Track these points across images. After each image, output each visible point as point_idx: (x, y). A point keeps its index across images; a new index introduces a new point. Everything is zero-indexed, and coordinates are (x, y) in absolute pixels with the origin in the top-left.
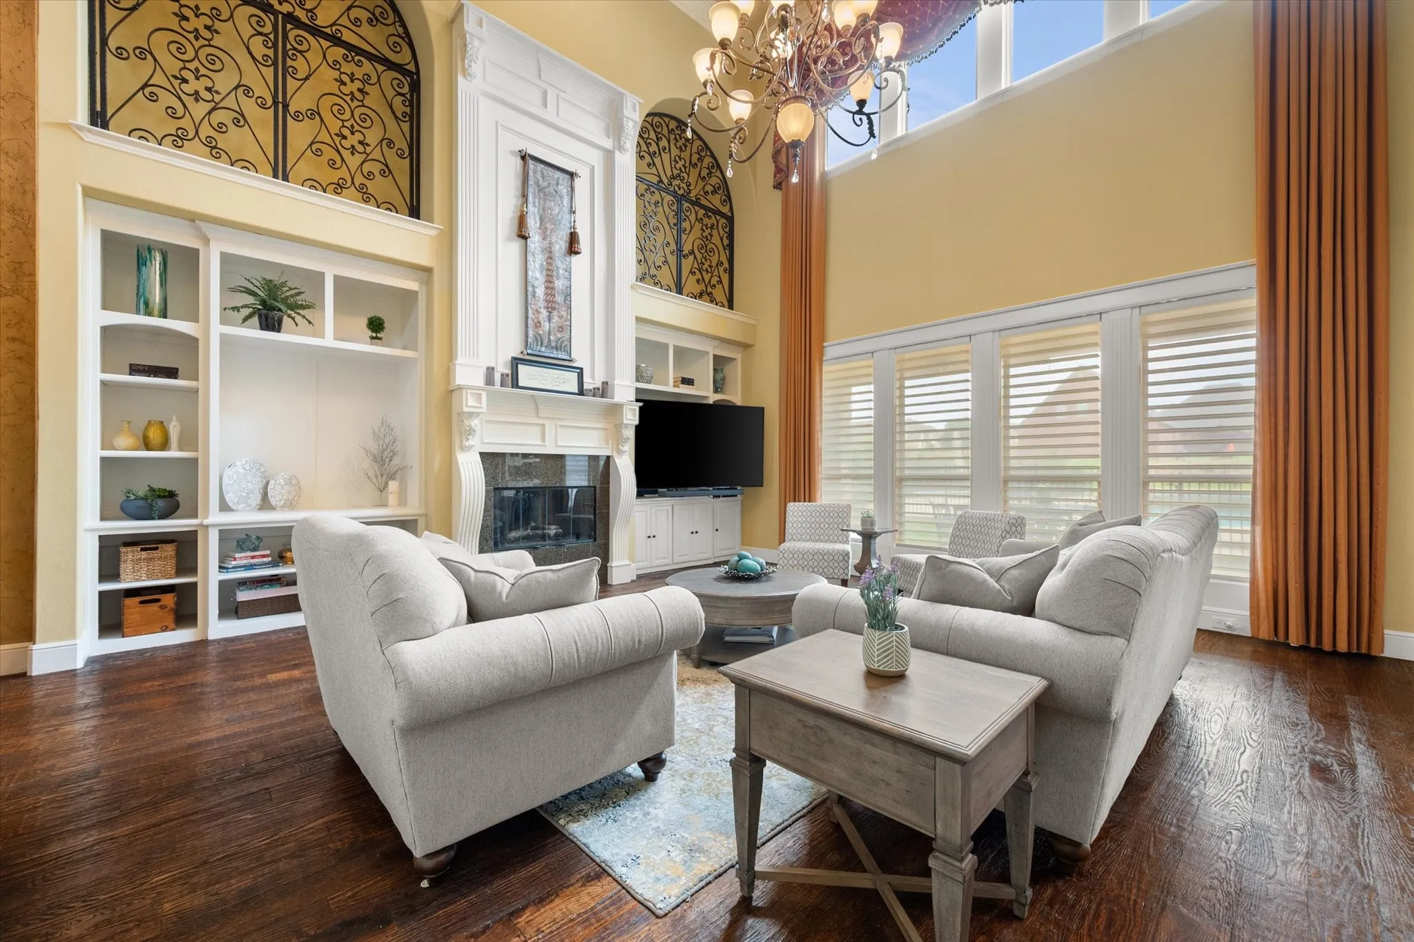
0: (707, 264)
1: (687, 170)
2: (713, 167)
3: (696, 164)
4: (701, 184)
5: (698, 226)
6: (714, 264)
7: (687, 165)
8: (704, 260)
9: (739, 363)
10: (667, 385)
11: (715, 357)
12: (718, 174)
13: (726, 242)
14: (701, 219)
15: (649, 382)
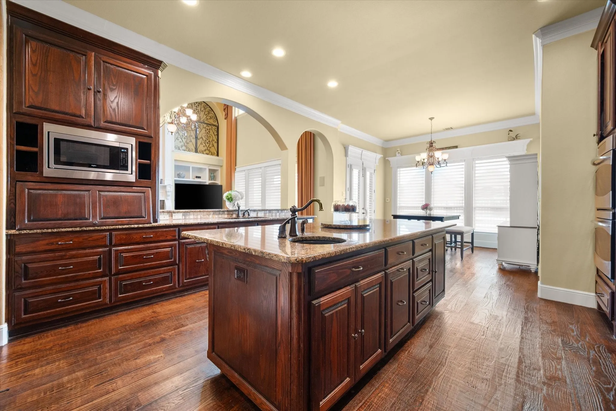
0: (207, 141)
1: (199, 113)
2: (210, 111)
3: (203, 111)
4: (205, 116)
5: (204, 130)
6: (211, 141)
7: (199, 111)
8: (206, 140)
9: (219, 171)
10: (190, 178)
11: (210, 170)
12: (213, 113)
13: (216, 133)
14: (205, 127)
15: (183, 178)
